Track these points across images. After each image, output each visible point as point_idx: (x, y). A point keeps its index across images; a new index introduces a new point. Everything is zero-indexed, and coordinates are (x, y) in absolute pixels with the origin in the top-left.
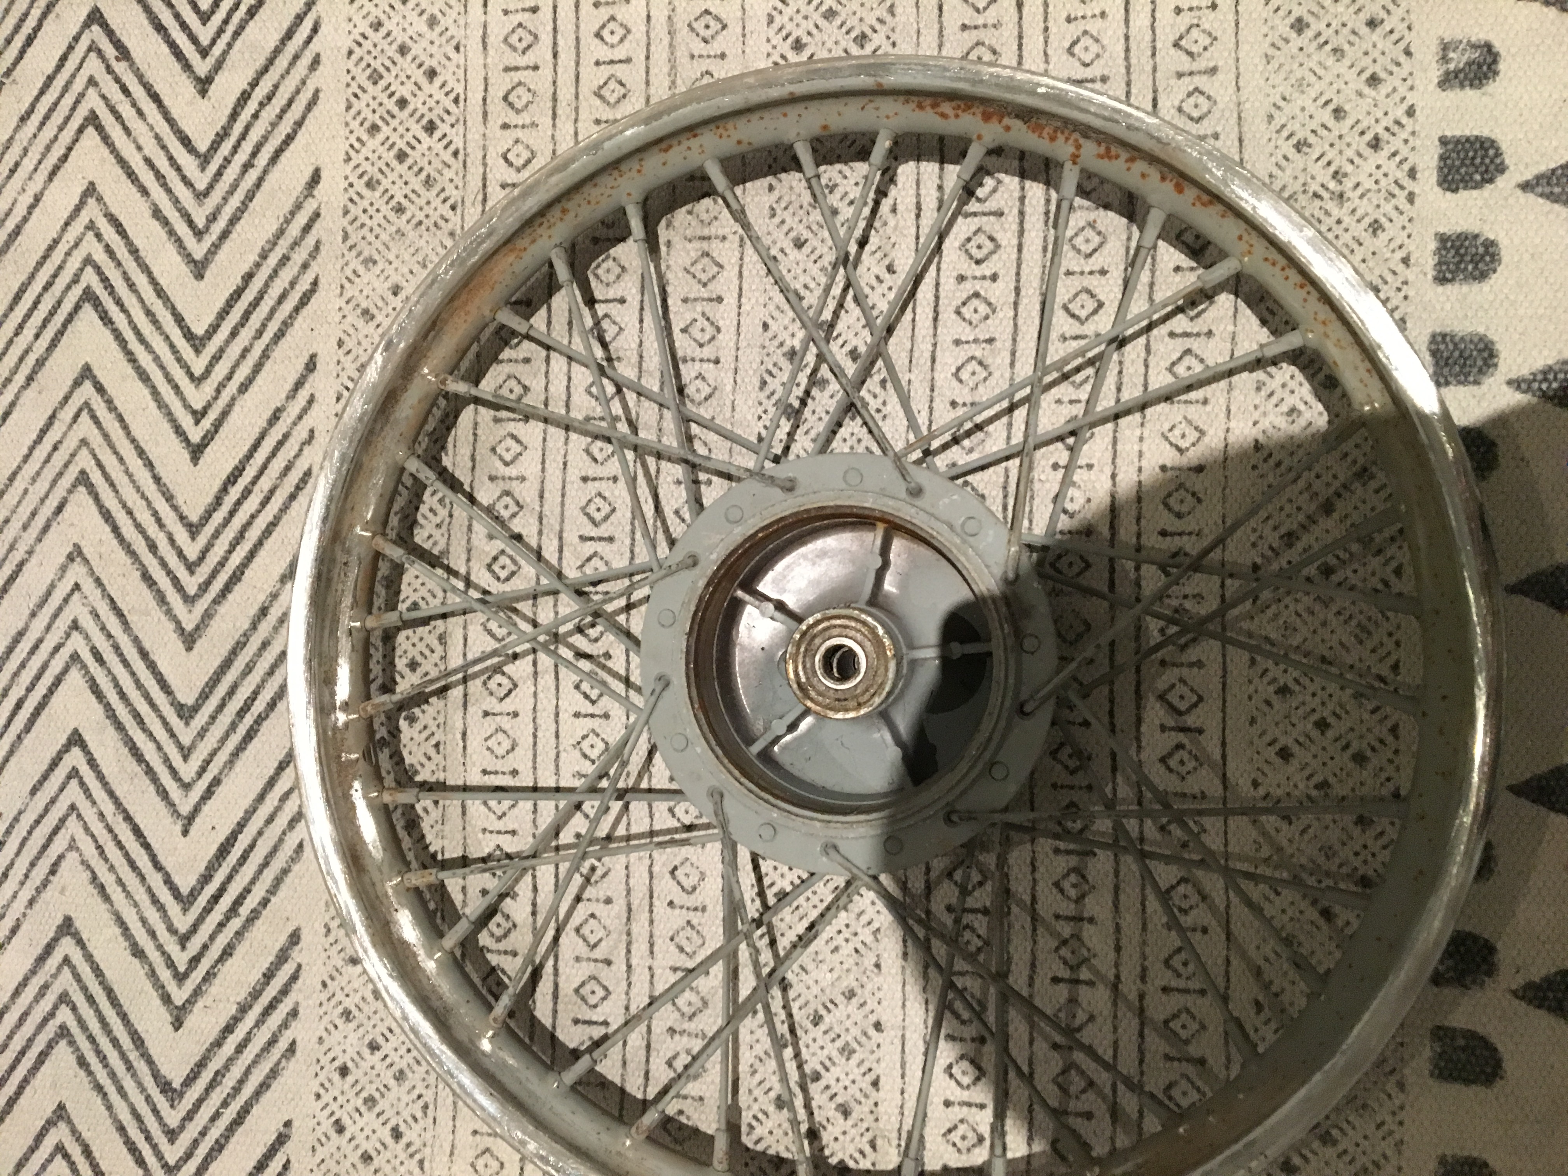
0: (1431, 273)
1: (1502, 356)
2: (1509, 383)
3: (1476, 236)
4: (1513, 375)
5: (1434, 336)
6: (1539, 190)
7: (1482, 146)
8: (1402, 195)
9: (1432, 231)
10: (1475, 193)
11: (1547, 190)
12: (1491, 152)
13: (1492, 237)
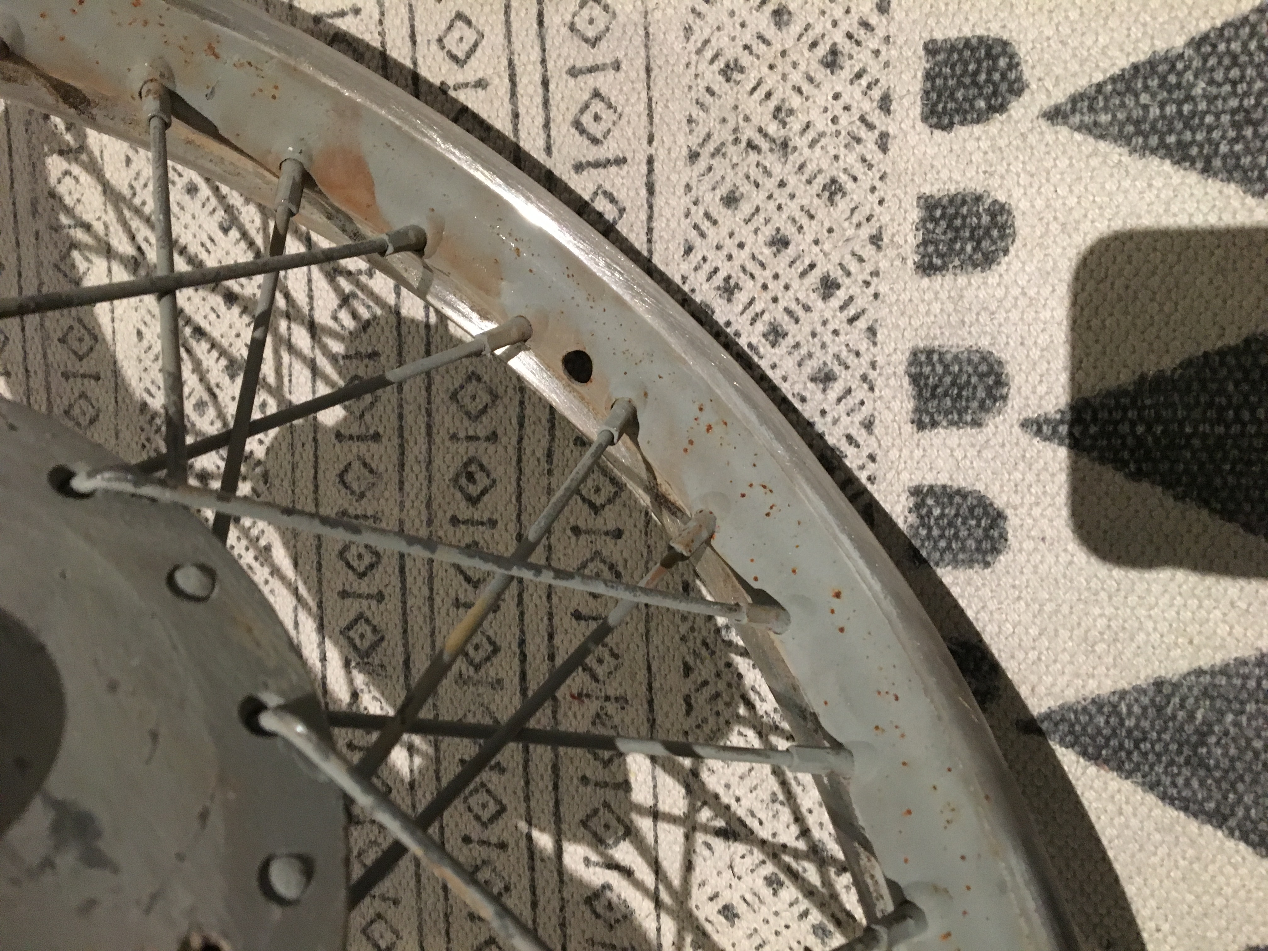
0: (913, 258)
1: (1015, 384)
2: (1025, 424)
3: (978, 199)
4: (1031, 414)
5: (915, 353)
6: (1076, 119)
7: (988, 55)
8: (870, 138)
9: (913, 193)
10: (978, 129)
11: (1088, 119)
12: (1002, 63)
13: (1002, 198)
